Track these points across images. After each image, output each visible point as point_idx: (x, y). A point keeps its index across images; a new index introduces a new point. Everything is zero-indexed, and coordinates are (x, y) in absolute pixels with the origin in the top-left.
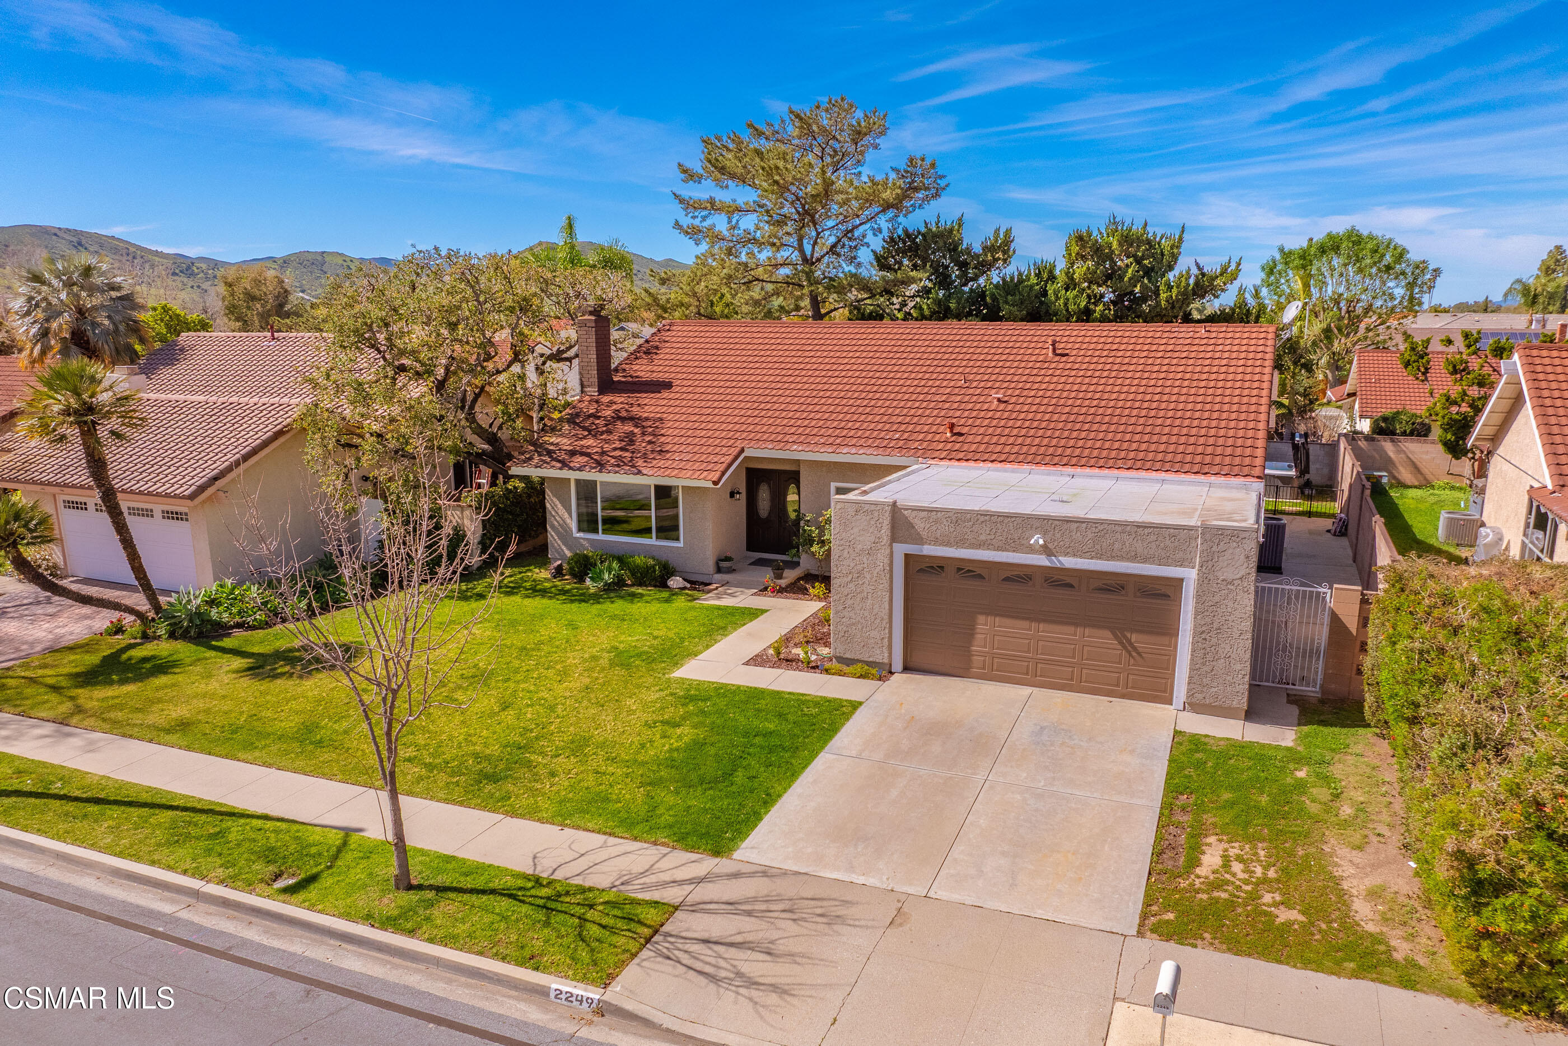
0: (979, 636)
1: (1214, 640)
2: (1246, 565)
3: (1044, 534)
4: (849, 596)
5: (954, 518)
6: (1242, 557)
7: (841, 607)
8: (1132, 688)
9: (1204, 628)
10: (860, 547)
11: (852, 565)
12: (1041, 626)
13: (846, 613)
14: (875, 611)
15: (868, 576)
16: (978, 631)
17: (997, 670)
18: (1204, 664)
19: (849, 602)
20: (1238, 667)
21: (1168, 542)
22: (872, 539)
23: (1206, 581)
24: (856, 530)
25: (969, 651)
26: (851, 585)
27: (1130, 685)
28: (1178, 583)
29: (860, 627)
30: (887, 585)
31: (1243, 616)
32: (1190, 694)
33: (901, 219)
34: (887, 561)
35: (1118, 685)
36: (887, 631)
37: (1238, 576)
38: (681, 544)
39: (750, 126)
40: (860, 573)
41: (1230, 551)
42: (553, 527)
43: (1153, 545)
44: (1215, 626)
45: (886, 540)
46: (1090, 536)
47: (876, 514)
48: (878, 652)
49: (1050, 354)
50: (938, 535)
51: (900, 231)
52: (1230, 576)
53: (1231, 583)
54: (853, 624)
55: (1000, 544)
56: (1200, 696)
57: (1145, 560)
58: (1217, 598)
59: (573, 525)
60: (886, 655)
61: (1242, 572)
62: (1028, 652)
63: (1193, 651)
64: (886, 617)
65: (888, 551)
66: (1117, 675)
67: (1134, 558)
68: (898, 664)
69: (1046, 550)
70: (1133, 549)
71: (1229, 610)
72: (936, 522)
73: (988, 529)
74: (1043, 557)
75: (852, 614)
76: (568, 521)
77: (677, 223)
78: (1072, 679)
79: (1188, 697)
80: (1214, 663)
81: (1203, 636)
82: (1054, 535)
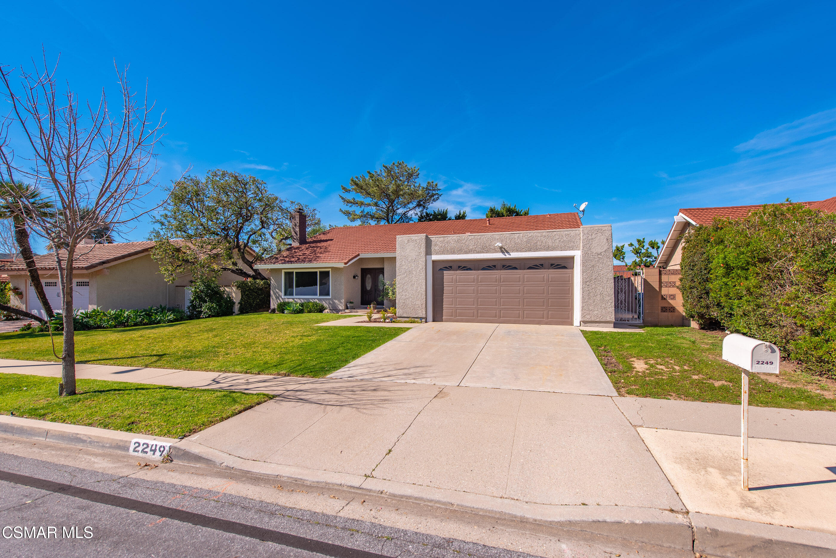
1: (594, 286)
2: (607, 244)
3: (502, 242)
4: (405, 284)
5: (456, 239)
6: (605, 240)
8: (551, 318)
9: (588, 280)
10: (410, 258)
11: (406, 268)
13: (403, 293)
14: (419, 290)
15: (414, 273)
17: (480, 317)
18: (589, 299)
20: (608, 298)
21: (565, 239)
22: (417, 254)
23: (587, 255)
24: (408, 250)
26: (406, 279)
27: (549, 317)
28: (572, 258)
29: (411, 299)
30: (424, 276)
31: (608, 271)
32: (583, 316)
33: (425, 211)
34: (424, 264)
35: (543, 318)
36: (424, 300)
37: (604, 250)
38: (330, 298)
39: (369, 173)
40: (410, 272)
41: (598, 238)
43: (557, 241)
44: (593, 277)
45: (423, 254)
46: (525, 240)
47: (418, 241)
48: (420, 312)
49: (488, 224)
50: (449, 249)
51: (425, 214)
52: (599, 251)
53: (600, 254)
54: (407, 298)
55: (480, 250)
56: (588, 317)
57: (554, 249)
58: (593, 263)
59: (282, 293)
60: (424, 313)
61: (605, 248)
62: (496, 305)
63: (583, 292)
64: (424, 293)
65: (424, 259)
66: (542, 312)
67: (548, 249)
68: (430, 317)
69: (502, 250)
70: (547, 244)
71: (600, 268)
72: (447, 242)
73: (473, 243)
74: (501, 254)
75: (407, 293)
76: (280, 291)
77: (341, 210)
78: (519, 317)
79: (582, 318)
80: (594, 298)
81: (588, 283)
82: (506, 242)
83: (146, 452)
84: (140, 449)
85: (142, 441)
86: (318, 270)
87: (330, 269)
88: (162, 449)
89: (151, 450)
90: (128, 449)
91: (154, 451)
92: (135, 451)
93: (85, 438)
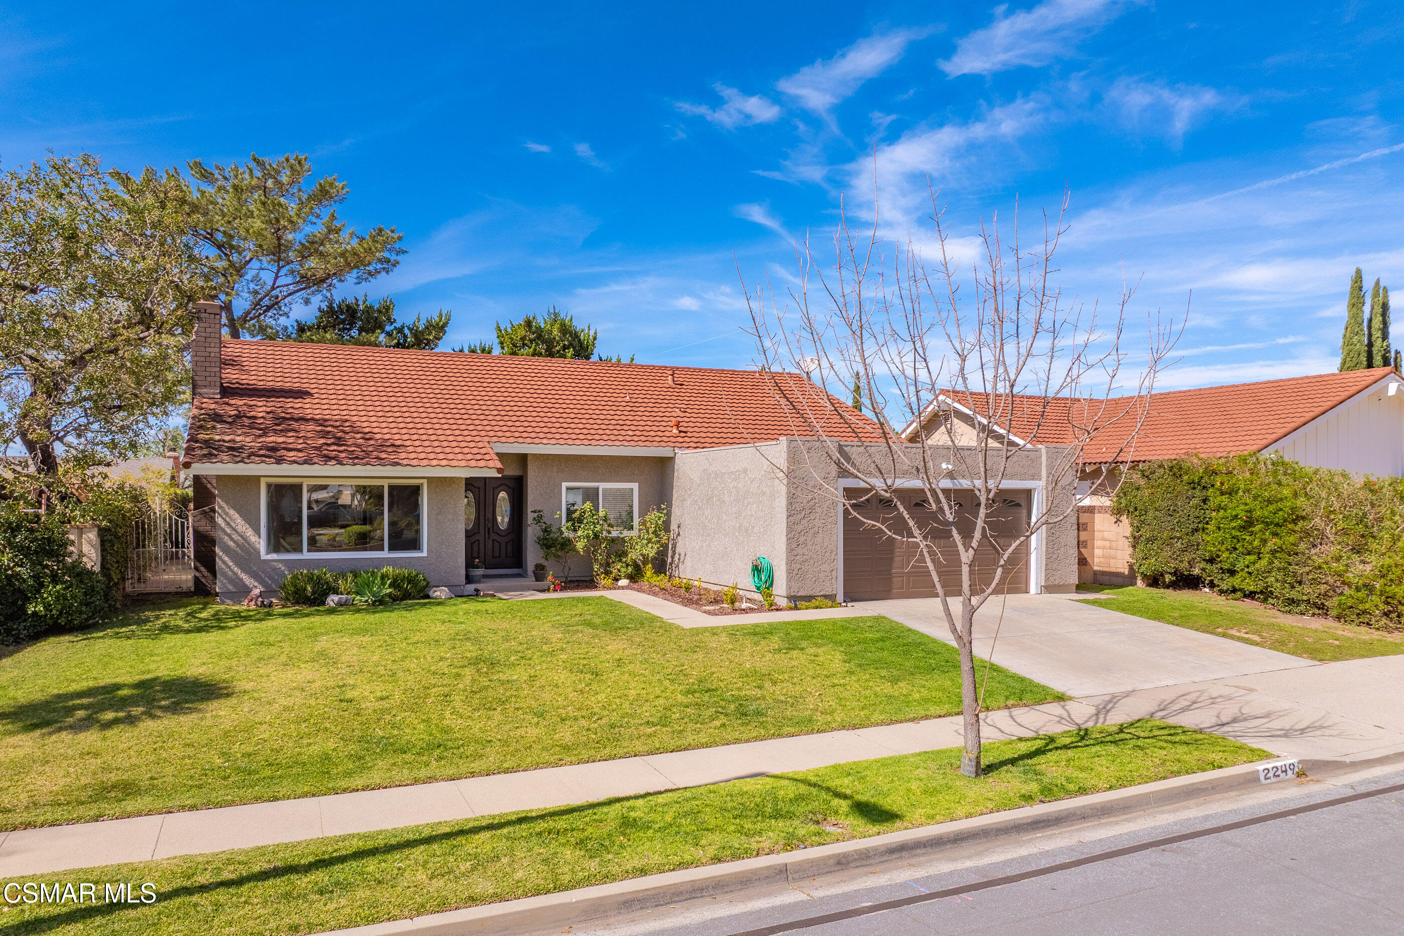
0: (896, 559)
1: (1058, 534)
2: (1072, 474)
6: (1069, 468)
7: (795, 545)
9: (1052, 525)
10: (812, 483)
11: (805, 502)
12: (942, 541)
13: (799, 550)
14: (826, 544)
15: (819, 511)
16: (897, 554)
17: (912, 587)
18: (1053, 553)
19: (802, 539)
20: (1072, 552)
21: (1025, 463)
22: (824, 475)
23: (1051, 488)
24: (809, 467)
25: (891, 574)
26: (804, 522)
27: (1002, 582)
28: (1032, 492)
29: (812, 562)
30: (836, 518)
31: (1072, 512)
32: (1045, 577)
36: (835, 562)
37: (1068, 483)
38: (424, 554)
40: (812, 509)
41: (1063, 464)
42: (227, 550)
43: (1017, 465)
44: (1057, 522)
45: (835, 475)
46: (978, 460)
47: (825, 451)
48: (828, 584)
49: (671, 383)
50: (871, 468)
52: (1064, 483)
53: (1064, 488)
54: (805, 560)
56: (1052, 579)
57: (1012, 477)
58: (1057, 501)
59: (261, 544)
60: (835, 586)
61: (1068, 480)
63: (1047, 544)
64: (835, 549)
65: (836, 485)
68: (840, 594)
69: (952, 475)
71: (1063, 509)
72: (870, 456)
73: (911, 461)
75: (805, 550)
76: (253, 539)
79: (1043, 584)
80: (1059, 551)
81: (1052, 530)
83: (1279, 776)
84: (1271, 774)
85: (1269, 766)
86: (385, 483)
87: (425, 481)
88: (1292, 767)
89: (1283, 772)
90: (1259, 779)
91: (1286, 771)
92: (1266, 779)
93: (1204, 786)
